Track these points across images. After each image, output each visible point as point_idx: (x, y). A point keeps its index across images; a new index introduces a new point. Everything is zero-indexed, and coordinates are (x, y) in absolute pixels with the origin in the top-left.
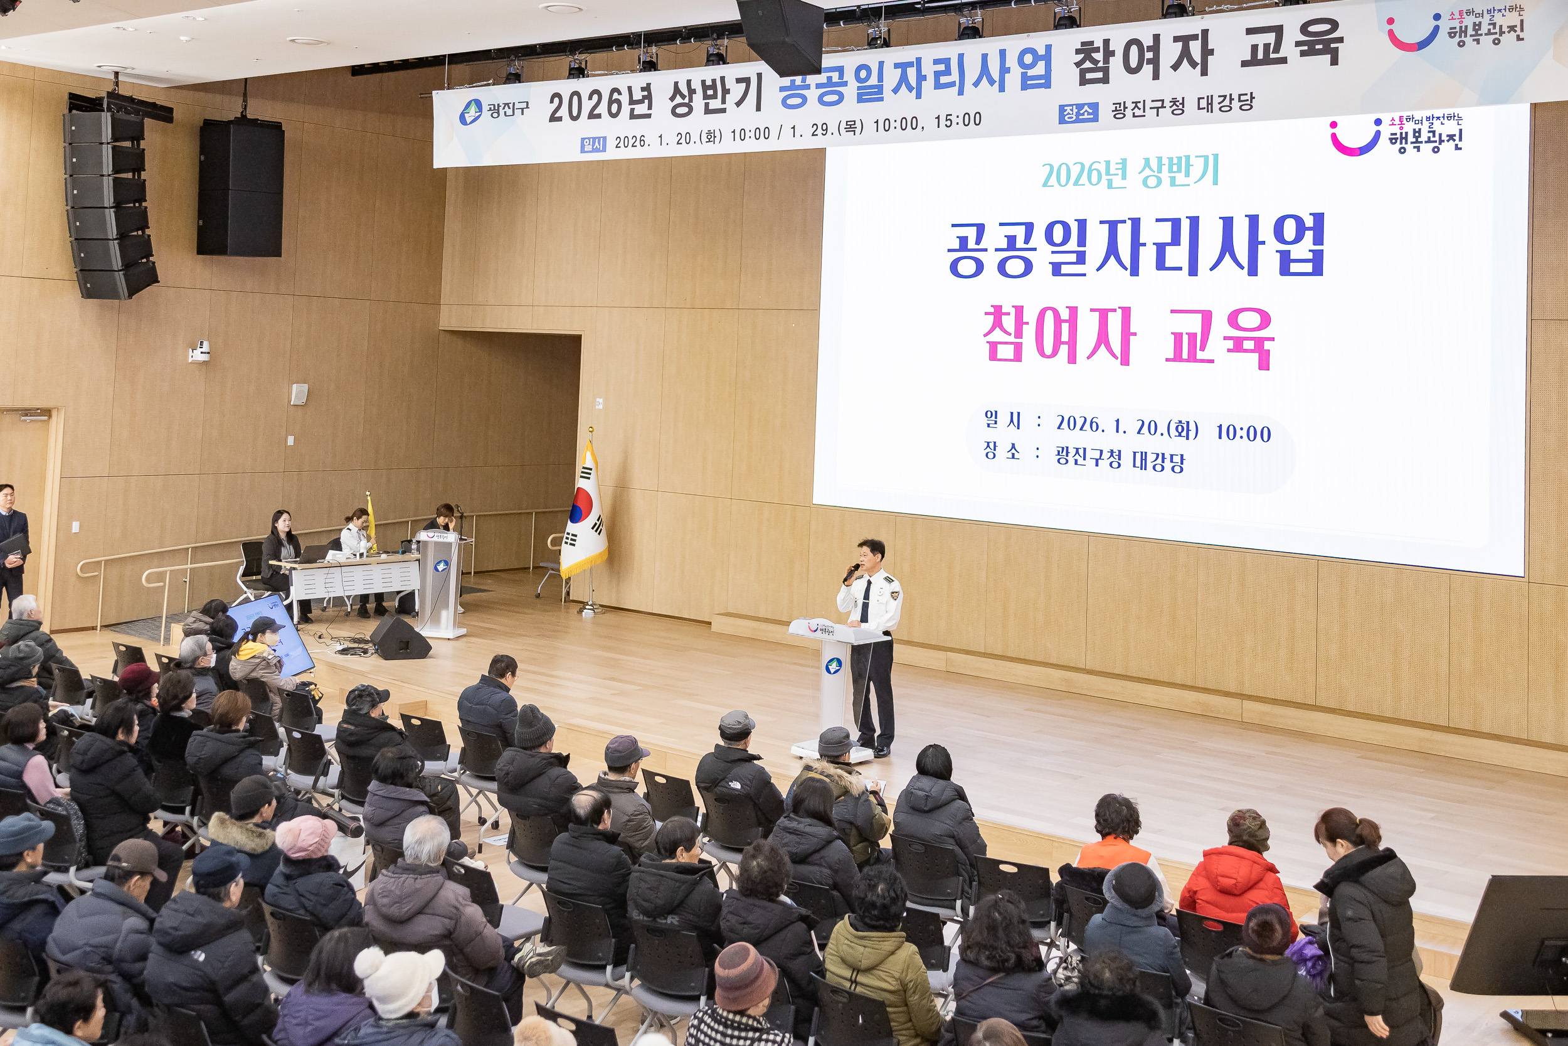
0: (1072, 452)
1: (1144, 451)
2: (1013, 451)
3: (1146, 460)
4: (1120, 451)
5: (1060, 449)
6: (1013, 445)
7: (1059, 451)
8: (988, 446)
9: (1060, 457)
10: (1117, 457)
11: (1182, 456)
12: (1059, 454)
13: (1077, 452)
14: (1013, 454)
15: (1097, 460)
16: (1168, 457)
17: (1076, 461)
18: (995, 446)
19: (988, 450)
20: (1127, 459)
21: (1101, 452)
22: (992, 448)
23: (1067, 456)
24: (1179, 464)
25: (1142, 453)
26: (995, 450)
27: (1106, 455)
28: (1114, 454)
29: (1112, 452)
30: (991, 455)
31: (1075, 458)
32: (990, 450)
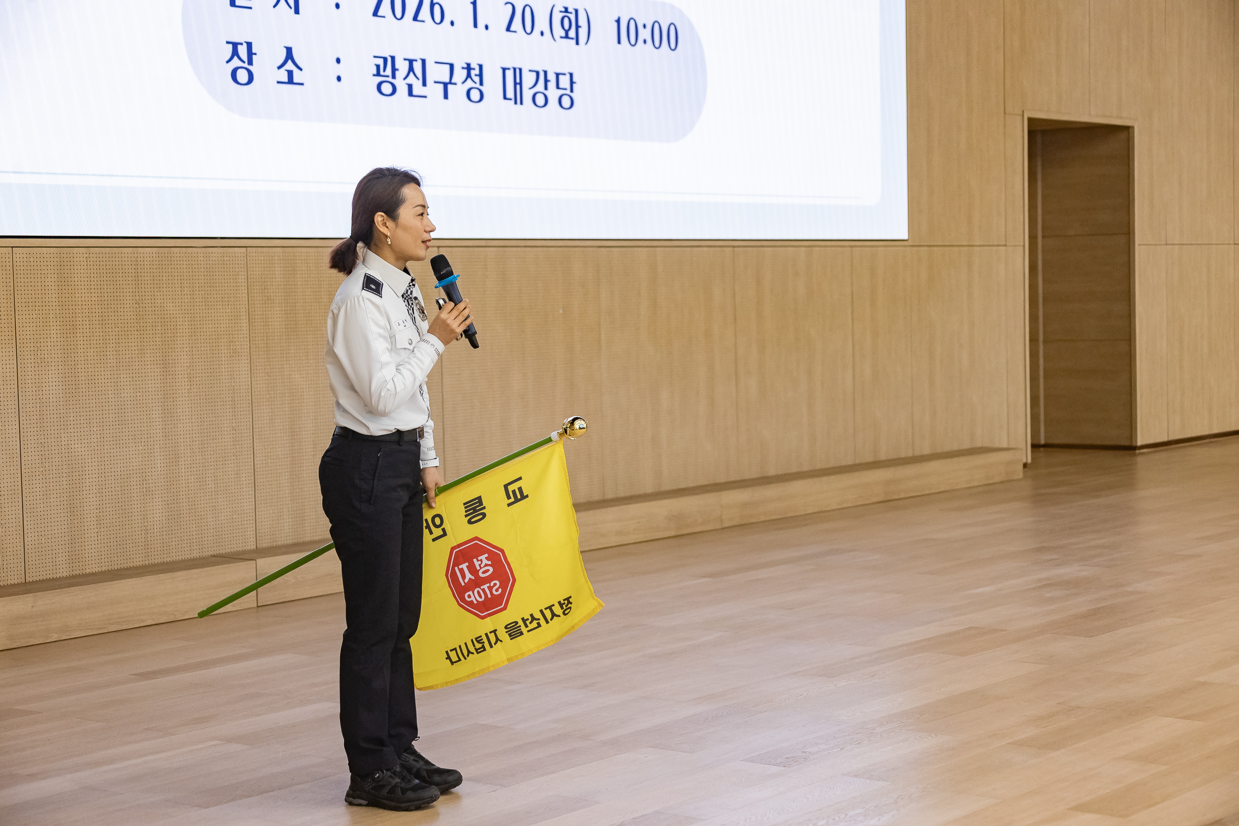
0: (402, 67)
1: (517, 66)
2: (290, 66)
3: (521, 84)
4: (481, 66)
5: (381, 62)
6: (289, 50)
7: (378, 67)
8: (235, 53)
9: (380, 79)
10: (477, 79)
11: (571, 75)
12: (378, 74)
13: (411, 69)
14: (290, 73)
15: (445, 85)
16: (552, 77)
17: (410, 87)
18: (250, 54)
19: (236, 62)
20: (492, 83)
21: (452, 66)
22: (245, 58)
23: (394, 77)
24: (568, 92)
25: (515, 69)
26: (250, 62)
27: (460, 74)
28: (473, 73)
29: (469, 68)
30: (242, 76)
31: (409, 81)
32: (240, 64)
